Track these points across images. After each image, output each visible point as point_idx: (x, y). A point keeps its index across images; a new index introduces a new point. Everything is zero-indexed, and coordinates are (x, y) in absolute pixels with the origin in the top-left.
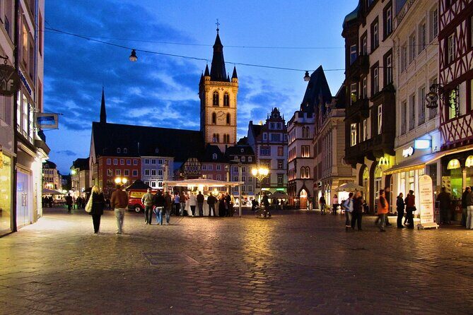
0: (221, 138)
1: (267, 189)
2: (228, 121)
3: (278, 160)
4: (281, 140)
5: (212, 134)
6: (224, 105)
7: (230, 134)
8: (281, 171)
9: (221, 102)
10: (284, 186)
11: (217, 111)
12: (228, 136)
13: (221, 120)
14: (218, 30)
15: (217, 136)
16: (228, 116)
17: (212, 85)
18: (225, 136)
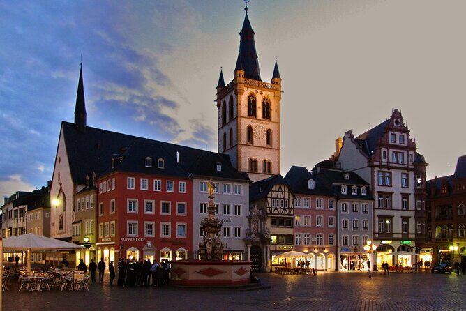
0: (260, 166)
1: (389, 242)
2: (269, 141)
3: (403, 194)
4: (406, 162)
5: (248, 159)
6: (264, 117)
7: (272, 161)
8: (406, 214)
9: (259, 113)
10: (411, 236)
11: (253, 125)
12: (269, 163)
13: (259, 138)
14: (246, 9)
15: (253, 163)
16: (269, 133)
17: (248, 85)
18: (265, 162)
